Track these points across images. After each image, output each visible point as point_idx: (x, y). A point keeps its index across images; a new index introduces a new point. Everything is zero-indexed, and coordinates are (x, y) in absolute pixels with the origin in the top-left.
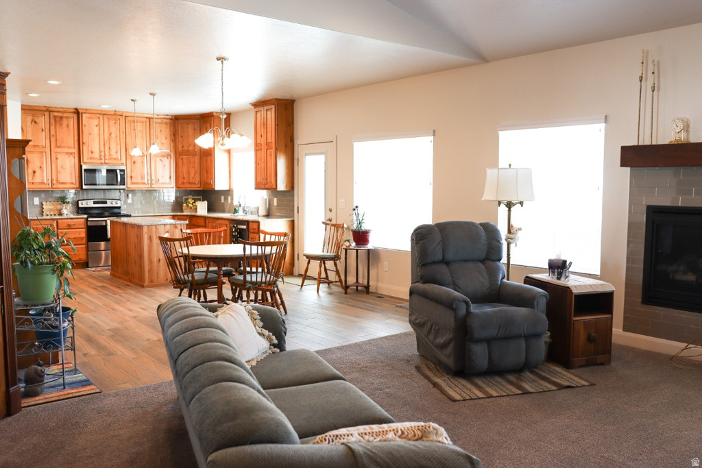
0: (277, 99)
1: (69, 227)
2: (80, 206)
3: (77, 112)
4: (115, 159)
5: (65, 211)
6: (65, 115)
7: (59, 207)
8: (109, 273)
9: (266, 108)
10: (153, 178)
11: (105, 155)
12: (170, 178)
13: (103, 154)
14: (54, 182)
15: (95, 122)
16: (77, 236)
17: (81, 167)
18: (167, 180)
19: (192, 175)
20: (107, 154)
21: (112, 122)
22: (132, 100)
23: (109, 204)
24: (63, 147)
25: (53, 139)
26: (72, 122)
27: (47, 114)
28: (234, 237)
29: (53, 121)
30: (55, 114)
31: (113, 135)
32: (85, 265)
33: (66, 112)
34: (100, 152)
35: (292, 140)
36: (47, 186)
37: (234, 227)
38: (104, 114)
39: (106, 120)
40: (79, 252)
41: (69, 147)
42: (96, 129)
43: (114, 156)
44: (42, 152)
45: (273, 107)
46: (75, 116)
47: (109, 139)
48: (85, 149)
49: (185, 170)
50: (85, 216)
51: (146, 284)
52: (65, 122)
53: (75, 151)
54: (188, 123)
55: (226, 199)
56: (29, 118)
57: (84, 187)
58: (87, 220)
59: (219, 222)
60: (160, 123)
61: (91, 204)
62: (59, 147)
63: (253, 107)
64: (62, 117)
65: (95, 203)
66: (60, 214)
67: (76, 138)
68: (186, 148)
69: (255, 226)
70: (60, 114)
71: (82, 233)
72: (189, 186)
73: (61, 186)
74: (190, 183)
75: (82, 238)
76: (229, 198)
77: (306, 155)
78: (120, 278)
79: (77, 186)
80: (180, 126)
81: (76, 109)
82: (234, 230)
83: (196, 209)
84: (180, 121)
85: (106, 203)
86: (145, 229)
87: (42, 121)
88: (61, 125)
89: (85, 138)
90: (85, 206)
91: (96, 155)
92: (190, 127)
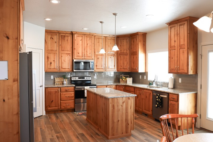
0: (190, 17)
1: (66, 91)
2: (72, 80)
3: (72, 34)
4: (89, 57)
5: (65, 82)
6: (66, 35)
7: (62, 80)
8: (85, 117)
9: (179, 24)
10: (107, 66)
11: (84, 55)
12: (115, 66)
13: (83, 54)
14: (60, 68)
15: (81, 38)
16: (70, 95)
17: (73, 60)
18: (113, 67)
19: (125, 65)
20: (85, 54)
21: (88, 38)
22: (101, 22)
23: (85, 79)
24: (65, 51)
25: (60, 47)
26: (70, 38)
27: (58, 34)
28: (158, 101)
29: (60, 38)
30: (62, 34)
31: (89, 45)
32: (73, 110)
33: (66, 33)
34: (82, 53)
35: (197, 43)
36: (57, 70)
37: (157, 95)
38: (84, 35)
39: (85, 38)
40: (71, 104)
41: (68, 51)
42: (81, 42)
43: (89, 55)
44: (55, 53)
45: (186, 23)
46: (71, 35)
47: (87, 47)
48: (75, 52)
49: (122, 62)
50: (74, 85)
51: (109, 137)
52: (66, 38)
53: (70, 52)
54: (124, 39)
55: (143, 77)
56: (50, 37)
57: (74, 71)
58: (75, 87)
59: (145, 91)
60: (110, 39)
61: (77, 79)
62: (63, 51)
63: (168, 25)
64: (65, 36)
65: (79, 78)
66: (63, 84)
67: (71, 46)
68: (122, 51)
69: (175, 97)
70: (64, 35)
71: (72, 94)
72: (124, 70)
73: (63, 70)
74: (124, 69)
75: (72, 97)
76: (145, 76)
77: (209, 51)
78: (91, 124)
79: (71, 70)
80: (120, 40)
81: (72, 32)
82: (157, 97)
83: (126, 81)
84: (119, 38)
85: (84, 78)
86: (110, 101)
87: (56, 38)
88: (64, 39)
89: (75, 46)
90: (74, 79)
91: (80, 55)
92: (125, 41)
